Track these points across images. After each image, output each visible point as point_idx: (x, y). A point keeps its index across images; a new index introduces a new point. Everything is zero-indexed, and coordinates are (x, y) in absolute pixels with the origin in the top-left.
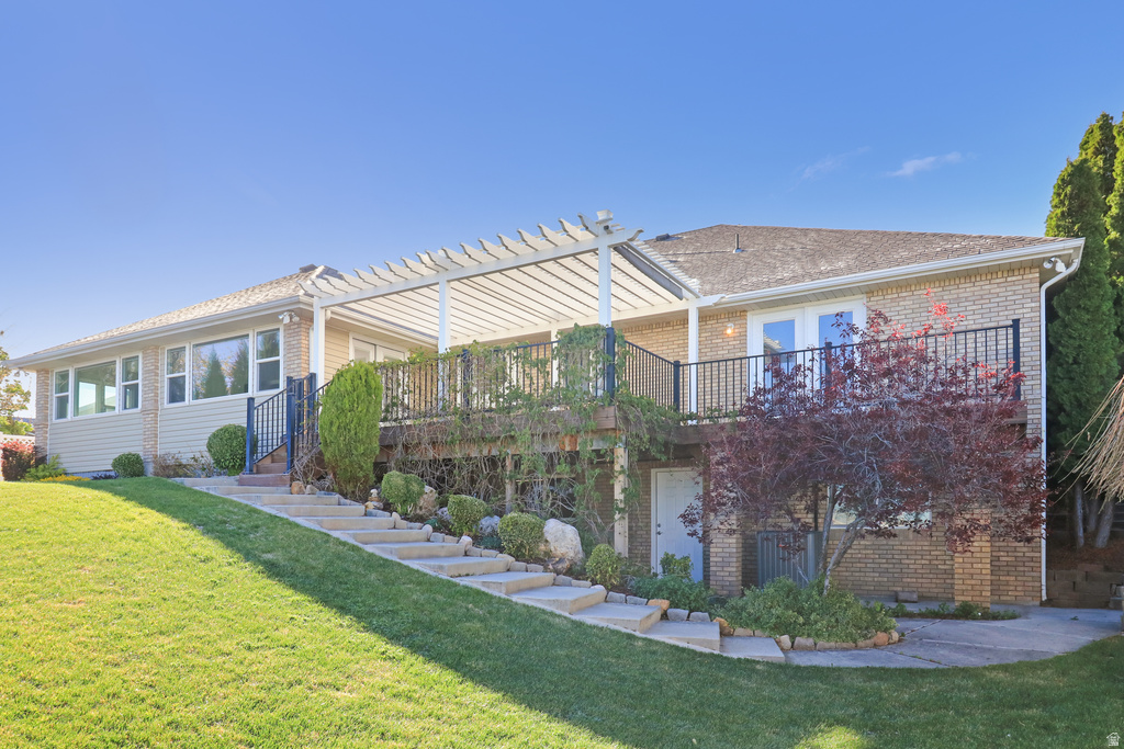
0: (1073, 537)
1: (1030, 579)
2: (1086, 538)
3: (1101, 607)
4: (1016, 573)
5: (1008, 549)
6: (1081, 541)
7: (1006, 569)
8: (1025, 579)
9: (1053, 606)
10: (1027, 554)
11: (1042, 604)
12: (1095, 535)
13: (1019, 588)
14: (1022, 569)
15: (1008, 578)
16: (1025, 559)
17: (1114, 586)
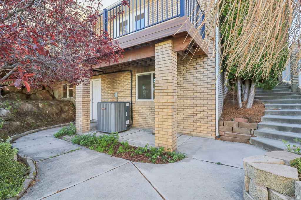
0: (237, 104)
1: (210, 125)
2: (243, 104)
3: (245, 143)
4: (204, 122)
5: (201, 110)
6: (241, 105)
7: (200, 120)
8: (208, 125)
9: (221, 140)
10: (209, 113)
11: (216, 138)
12: (247, 103)
13: (205, 130)
14: (207, 120)
15: (200, 124)
16: (208, 115)
17: (253, 130)
